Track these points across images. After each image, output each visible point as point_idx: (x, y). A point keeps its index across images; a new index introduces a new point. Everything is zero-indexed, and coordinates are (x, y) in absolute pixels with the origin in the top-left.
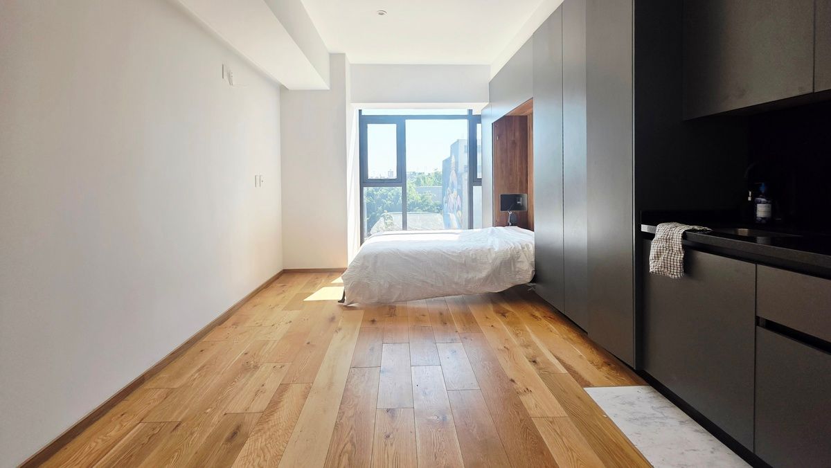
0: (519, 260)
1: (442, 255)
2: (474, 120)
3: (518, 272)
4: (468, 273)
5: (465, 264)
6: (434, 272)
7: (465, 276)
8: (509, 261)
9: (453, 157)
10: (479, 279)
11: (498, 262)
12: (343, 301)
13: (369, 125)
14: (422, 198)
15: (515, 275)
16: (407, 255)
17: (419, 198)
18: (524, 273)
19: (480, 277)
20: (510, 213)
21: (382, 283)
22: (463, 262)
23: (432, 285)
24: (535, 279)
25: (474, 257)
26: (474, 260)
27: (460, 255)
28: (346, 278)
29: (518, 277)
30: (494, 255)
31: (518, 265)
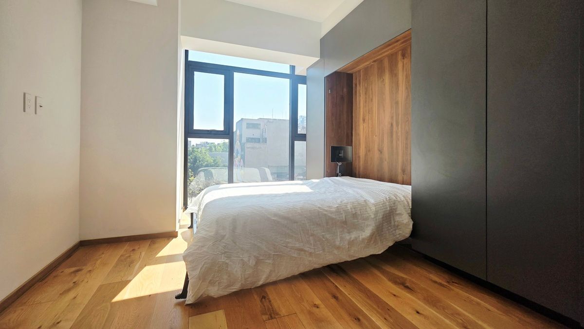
0: (398, 212)
1: (319, 212)
2: (296, 80)
3: (398, 226)
4: (349, 232)
5: (345, 222)
6: (312, 235)
7: (347, 237)
8: (389, 215)
9: (238, 131)
10: (363, 240)
11: (380, 216)
12: (183, 295)
13: (195, 73)
14: (214, 161)
15: (395, 230)
16: (275, 215)
17: (212, 161)
18: (405, 225)
19: (364, 237)
20: (340, 164)
21: (246, 259)
22: (344, 220)
23: (311, 254)
24: (414, 232)
25: (354, 212)
26: (355, 215)
27: (338, 211)
28: (190, 259)
29: (398, 232)
30: (373, 208)
31: (397, 218)
